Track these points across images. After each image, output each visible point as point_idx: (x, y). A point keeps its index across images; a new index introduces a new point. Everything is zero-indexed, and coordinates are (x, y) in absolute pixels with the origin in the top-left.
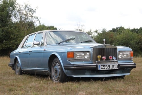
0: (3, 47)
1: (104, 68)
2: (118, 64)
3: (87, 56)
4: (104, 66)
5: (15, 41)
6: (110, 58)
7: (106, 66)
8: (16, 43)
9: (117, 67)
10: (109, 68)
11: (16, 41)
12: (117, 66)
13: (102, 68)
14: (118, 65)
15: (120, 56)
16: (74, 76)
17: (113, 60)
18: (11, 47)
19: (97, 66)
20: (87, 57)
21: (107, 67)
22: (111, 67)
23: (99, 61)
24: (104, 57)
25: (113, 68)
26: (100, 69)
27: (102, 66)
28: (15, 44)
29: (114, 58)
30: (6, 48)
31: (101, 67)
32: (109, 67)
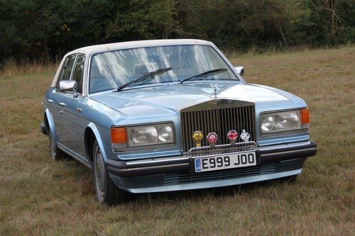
0: (115, 30)
1: (213, 165)
2: (256, 152)
3: (166, 135)
4: (212, 161)
5: (143, 11)
6: (232, 136)
7: (220, 160)
8: (147, 17)
9: (251, 160)
10: (229, 165)
11: (147, 12)
12: (251, 156)
13: (205, 166)
14: (254, 153)
15: (268, 124)
16: (134, 191)
17: (242, 140)
18: (134, 31)
19: (191, 162)
20: (166, 138)
21: (221, 162)
22: (234, 160)
23: (199, 146)
24: (212, 136)
25: (239, 164)
26: (199, 169)
27: (205, 162)
28: (145, 21)
29: (245, 136)
30: (121, 32)
31: (204, 164)
32: (229, 161)
